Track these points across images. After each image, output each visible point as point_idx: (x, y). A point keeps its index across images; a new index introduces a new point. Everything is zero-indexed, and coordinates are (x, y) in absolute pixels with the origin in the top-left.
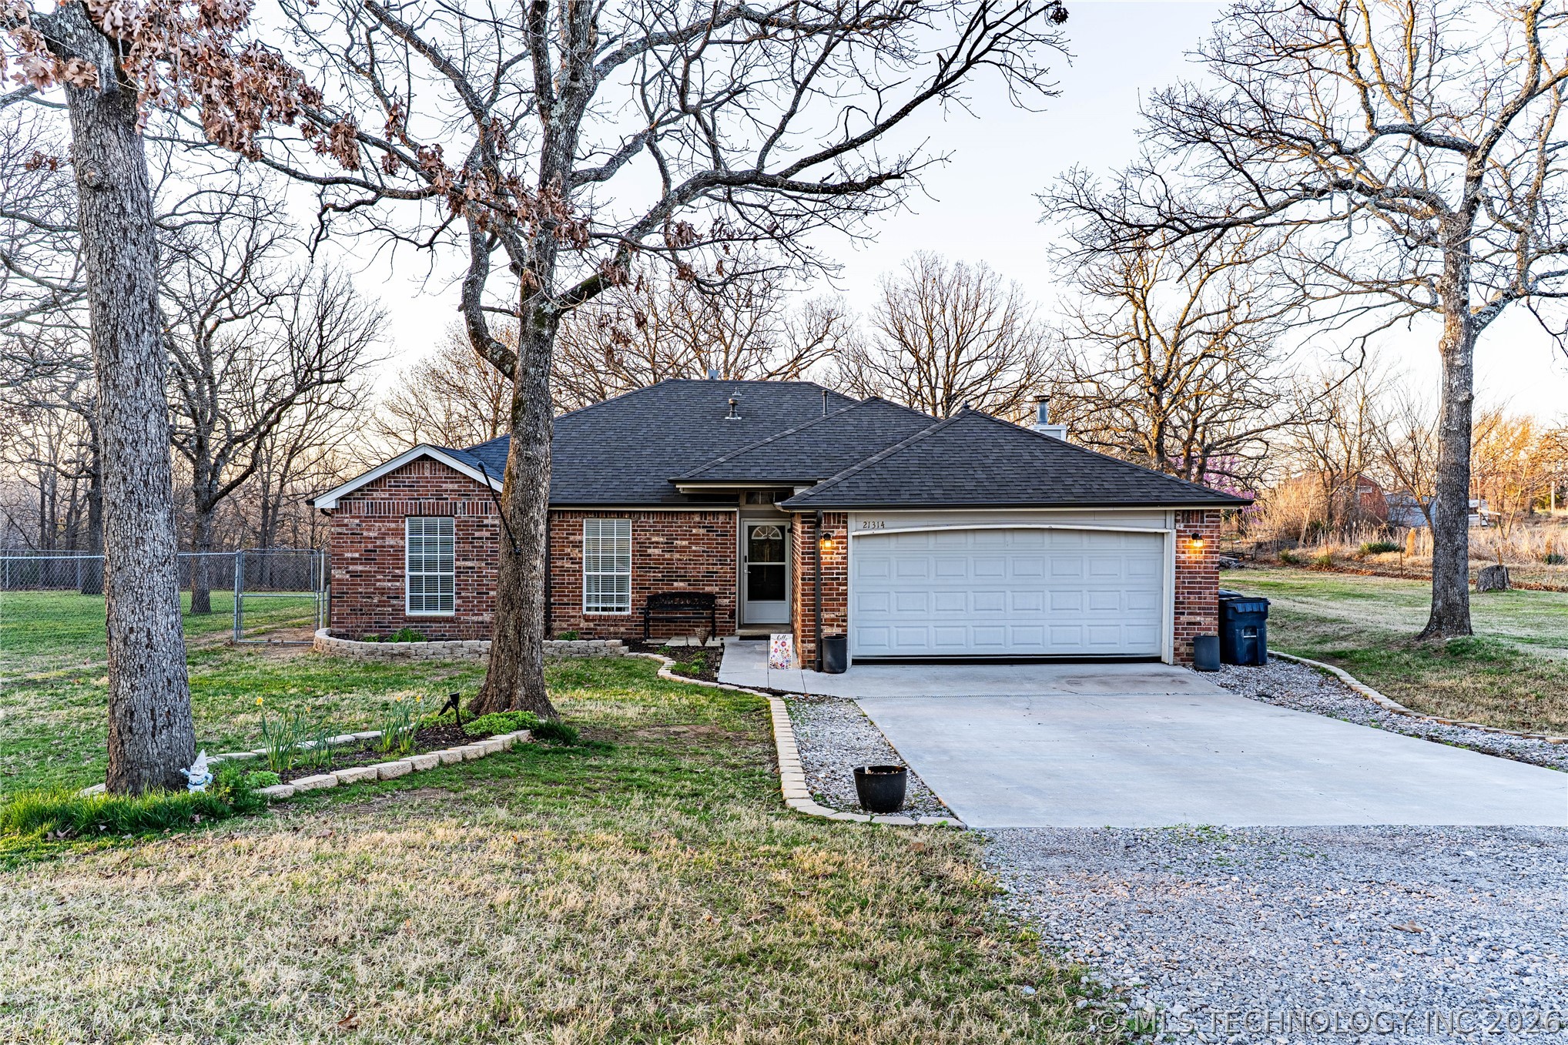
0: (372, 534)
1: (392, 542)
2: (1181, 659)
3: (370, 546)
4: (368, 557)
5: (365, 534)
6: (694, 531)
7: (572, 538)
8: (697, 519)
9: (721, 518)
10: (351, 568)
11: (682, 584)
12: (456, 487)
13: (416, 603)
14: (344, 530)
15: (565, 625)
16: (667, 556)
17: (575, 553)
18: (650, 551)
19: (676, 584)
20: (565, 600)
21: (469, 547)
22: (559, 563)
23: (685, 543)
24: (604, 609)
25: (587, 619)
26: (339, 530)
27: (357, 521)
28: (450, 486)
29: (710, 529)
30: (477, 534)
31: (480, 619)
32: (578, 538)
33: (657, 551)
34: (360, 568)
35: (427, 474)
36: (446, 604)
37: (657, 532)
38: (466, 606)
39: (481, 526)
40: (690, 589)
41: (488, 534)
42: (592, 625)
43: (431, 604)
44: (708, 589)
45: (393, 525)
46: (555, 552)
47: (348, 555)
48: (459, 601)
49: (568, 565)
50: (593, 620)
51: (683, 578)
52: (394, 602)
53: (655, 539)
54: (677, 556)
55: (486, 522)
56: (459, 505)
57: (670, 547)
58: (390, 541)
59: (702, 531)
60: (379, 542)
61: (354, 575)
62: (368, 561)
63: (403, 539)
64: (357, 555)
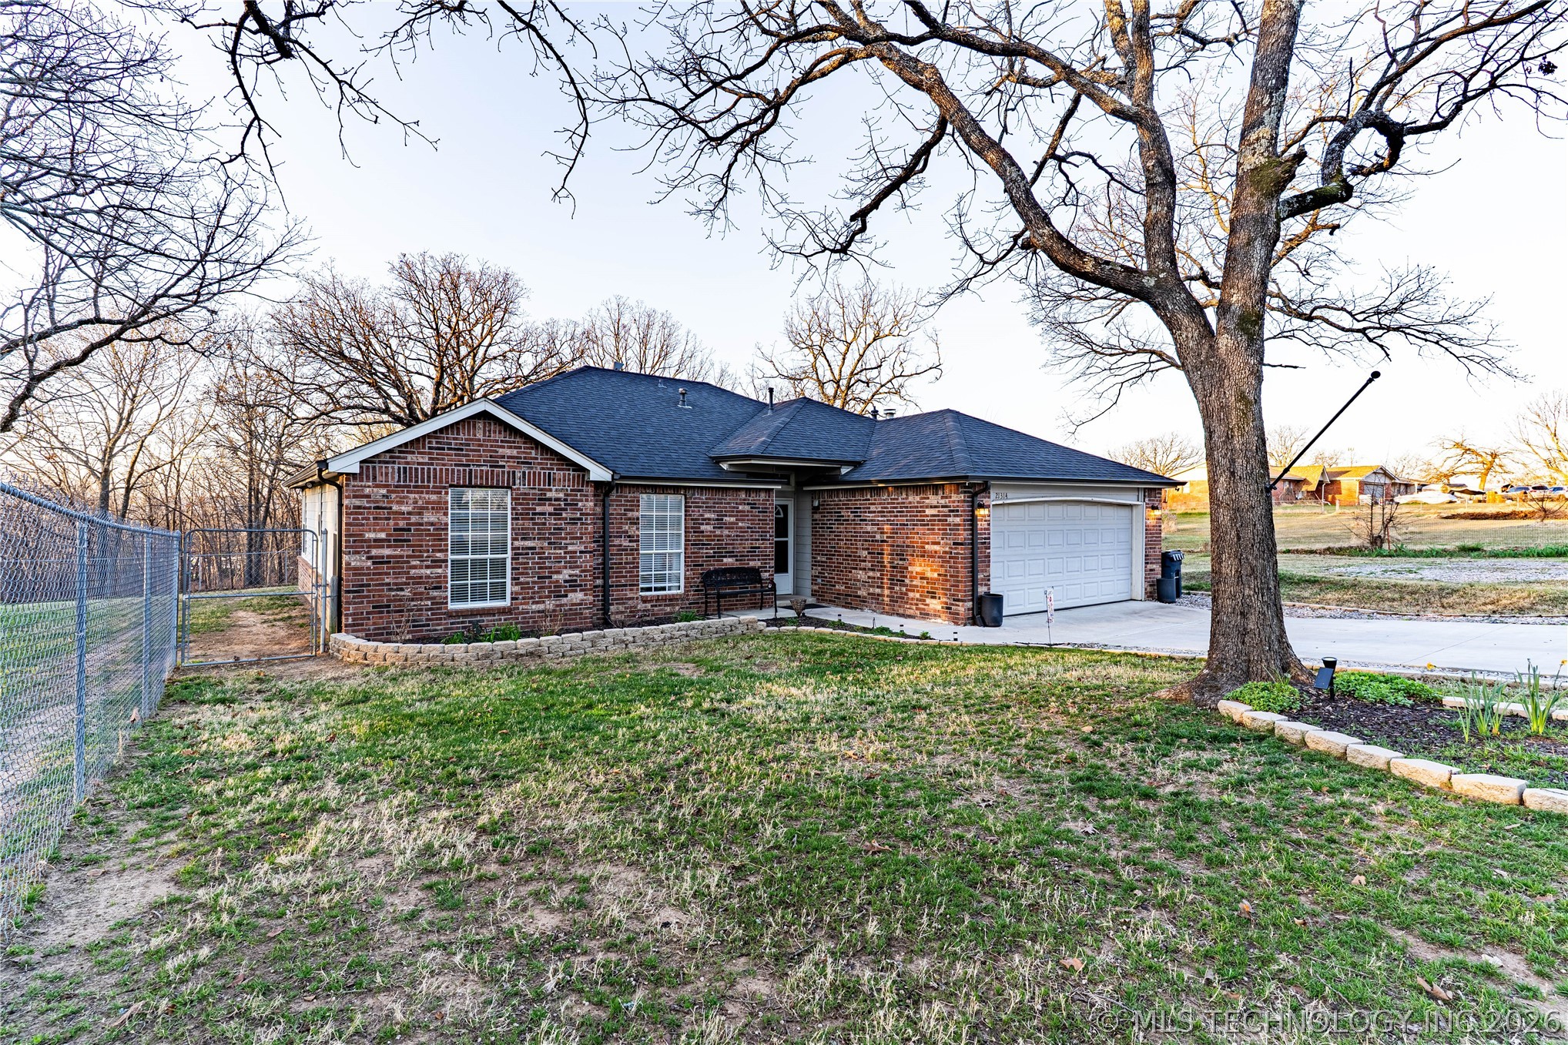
0: (404, 508)
1: (433, 519)
2: (1150, 596)
3: (402, 524)
4: (398, 538)
5: (395, 508)
6: (741, 508)
7: (630, 514)
8: (743, 495)
9: (763, 495)
10: (374, 552)
11: (730, 560)
12: (515, 452)
13: (459, 595)
14: (364, 502)
15: (621, 608)
16: (718, 532)
17: (632, 531)
18: (703, 528)
19: (725, 560)
20: (623, 581)
21: (528, 524)
22: (617, 542)
23: (733, 519)
24: (656, 589)
25: (645, 600)
26: (357, 502)
27: (384, 491)
28: (508, 452)
29: (753, 506)
30: (539, 509)
31: (541, 607)
32: (635, 514)
33: (709, 528)
34: (387, 552)
35: (480, 435)
36: (499, 592)
37: (709, 509)
38: (525, 593)
39: (543, 500)
40: (737, 565)
41: (551, 509)
42: (649, 606)
43: (479, 594)
44: (752, 564)
45: (434, 497)
46: (613, 529)
47: (371, 535)
48: (517, 588)
49: (626, 543)
50: (651, 601)
51: (731, 555)
52: (435, 593)
53: (707, 516)
54: (726, 532)
55: (549, 495)
56: (518, 475)
57: (720, 523)
58: (429, 517)
59: (747, 508)
60: (414, 519)
61: (378, 561)
62: (399, 542)
63: (446, 514)
64: (383, 535)
